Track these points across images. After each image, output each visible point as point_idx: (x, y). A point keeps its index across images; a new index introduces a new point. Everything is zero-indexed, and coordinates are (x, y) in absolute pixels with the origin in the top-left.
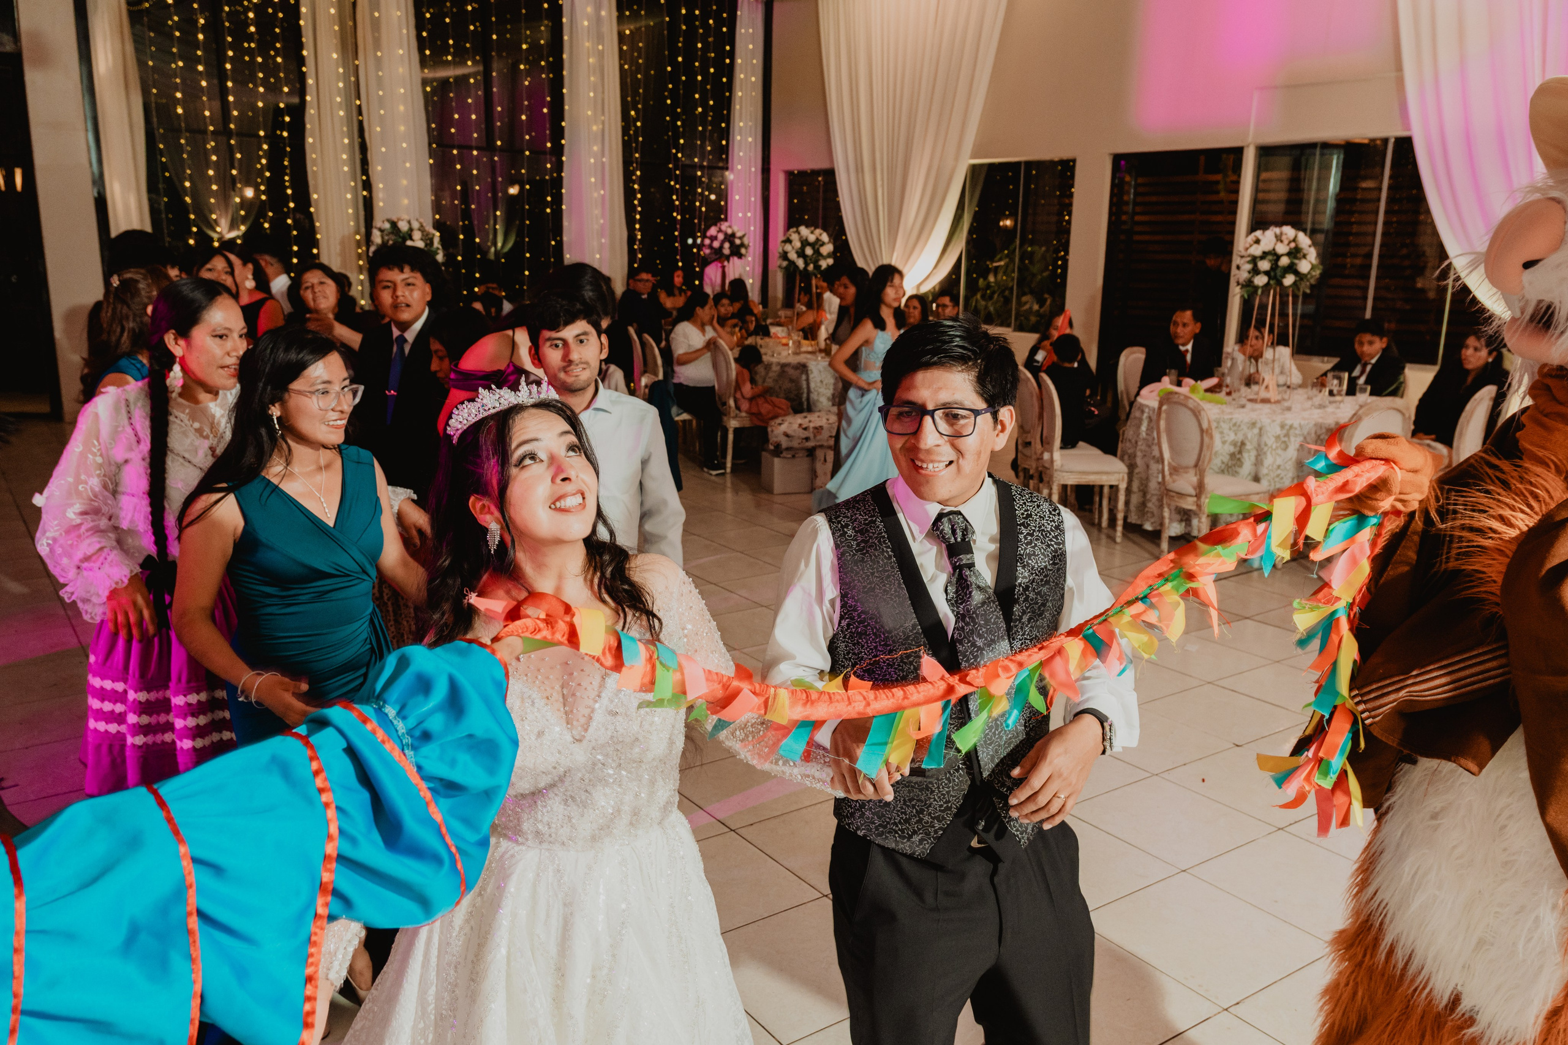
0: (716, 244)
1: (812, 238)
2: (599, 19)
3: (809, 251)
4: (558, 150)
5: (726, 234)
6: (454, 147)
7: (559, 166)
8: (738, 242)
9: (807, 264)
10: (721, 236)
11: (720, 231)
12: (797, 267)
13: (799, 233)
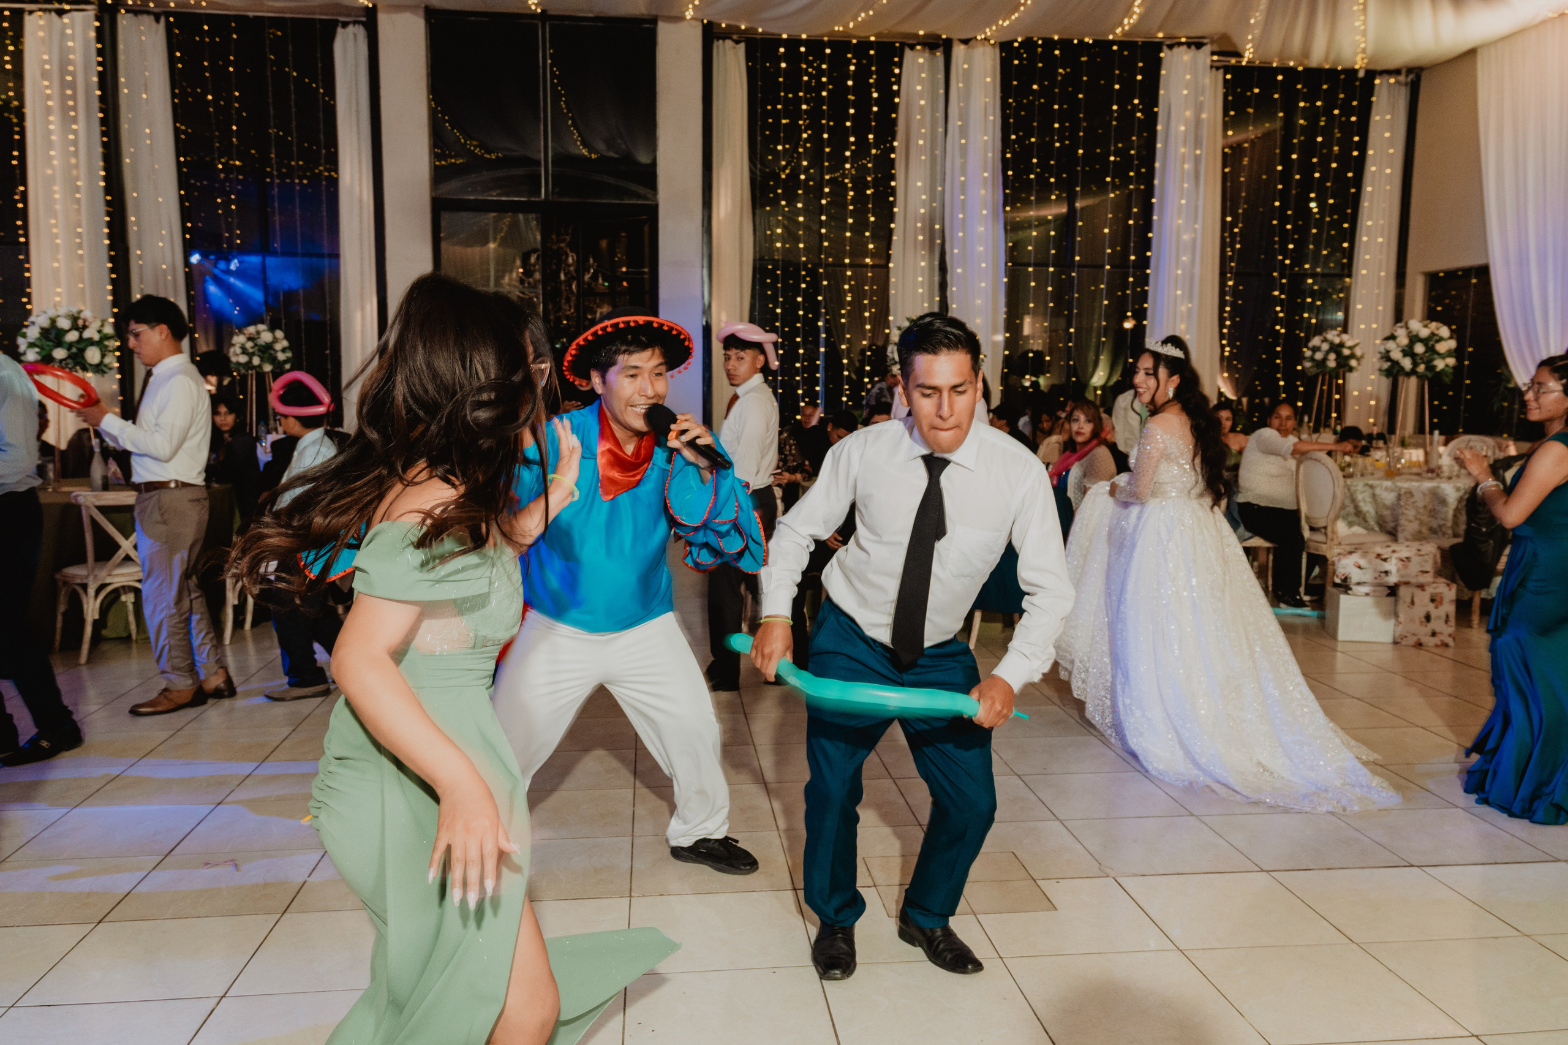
0: (1319, 356)
1: (1424, 333)
2: (1198, 122)
3: (1419, 349)
4: (1145, 262)
5: (1332, 344)
6: (1029, 265)
7: (1144, 280)
8: (1346, 352)
9: (1415, 364)
10: (1325, 347)
11: (1325, 340)
12: (1402, 368)
13: (1407, 328)
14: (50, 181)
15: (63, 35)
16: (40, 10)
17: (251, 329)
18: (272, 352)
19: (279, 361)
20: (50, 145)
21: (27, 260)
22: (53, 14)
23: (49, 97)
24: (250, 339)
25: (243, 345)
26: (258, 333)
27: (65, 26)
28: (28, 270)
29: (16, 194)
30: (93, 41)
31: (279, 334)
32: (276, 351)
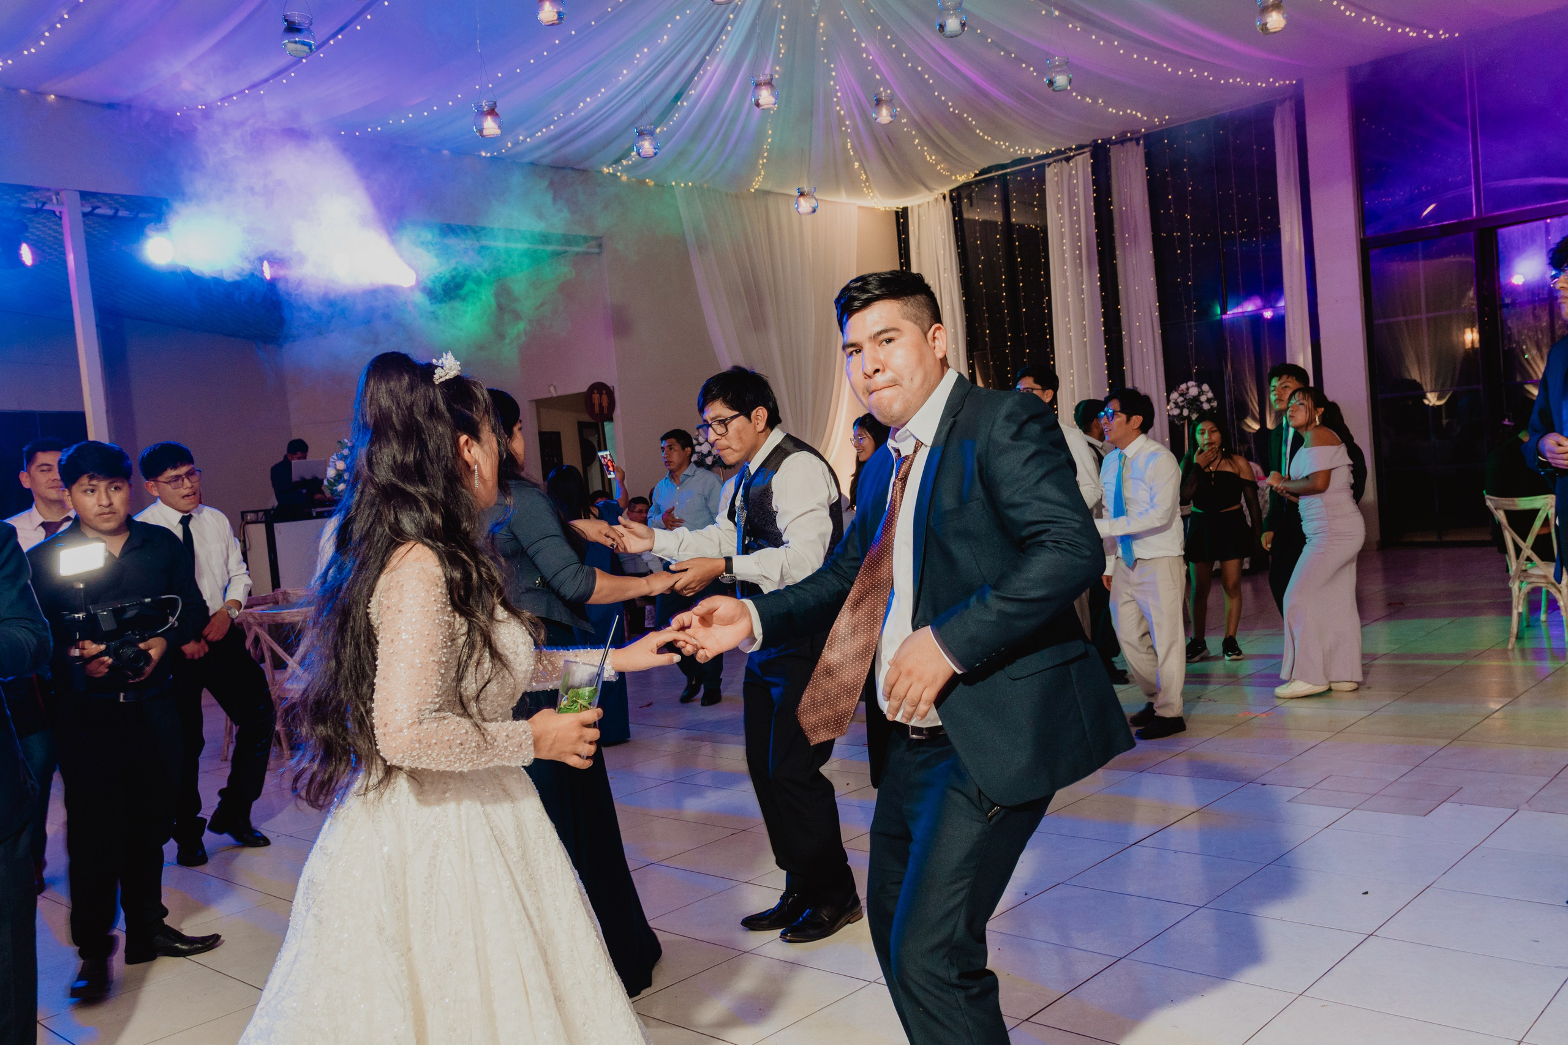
14: (1065, 288)
15: (1070, 175)
16: (1055, 161)
17: (1183, 387)
18: (1199, 403)
19: (1205, 410)
20: (1064, 263)
21: (1053, 352)
22: (1064, 162)
23: (1062, 226)
24: (1181, 395)
25: (1176, 400)
26: (1188, 389)
27: (1071, 169)
28: (1053, 359)
29: (1044, 303)
30: (1090, 174)
31: (1205, 387)
32: (1202, 403)
